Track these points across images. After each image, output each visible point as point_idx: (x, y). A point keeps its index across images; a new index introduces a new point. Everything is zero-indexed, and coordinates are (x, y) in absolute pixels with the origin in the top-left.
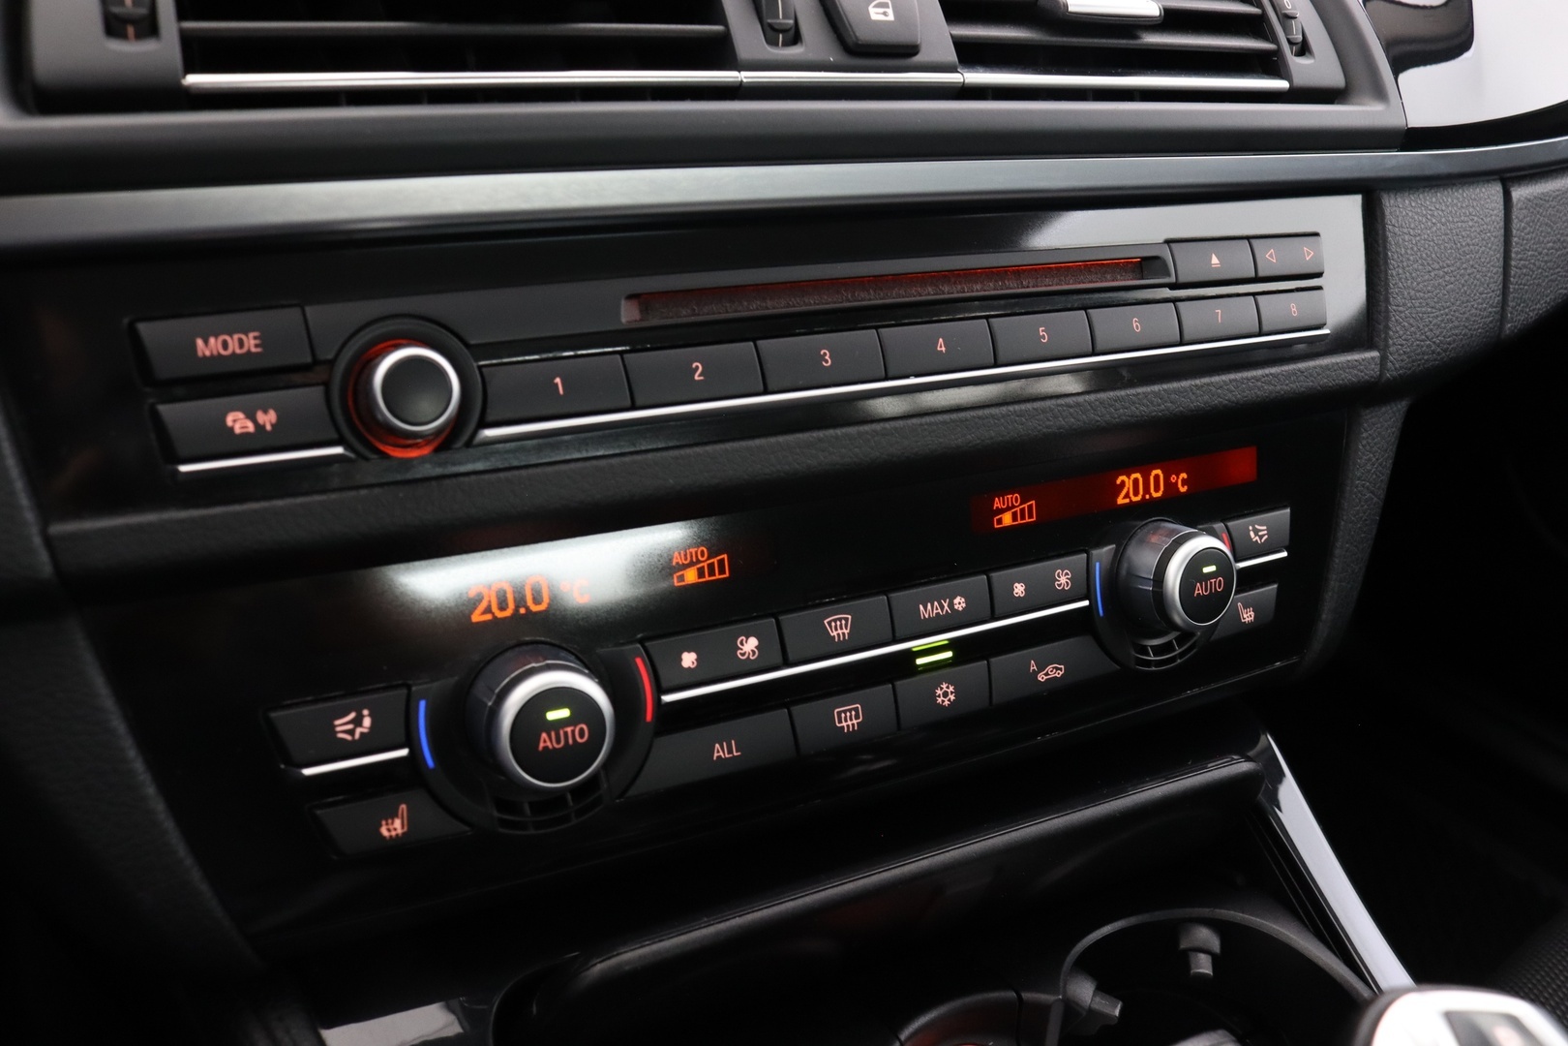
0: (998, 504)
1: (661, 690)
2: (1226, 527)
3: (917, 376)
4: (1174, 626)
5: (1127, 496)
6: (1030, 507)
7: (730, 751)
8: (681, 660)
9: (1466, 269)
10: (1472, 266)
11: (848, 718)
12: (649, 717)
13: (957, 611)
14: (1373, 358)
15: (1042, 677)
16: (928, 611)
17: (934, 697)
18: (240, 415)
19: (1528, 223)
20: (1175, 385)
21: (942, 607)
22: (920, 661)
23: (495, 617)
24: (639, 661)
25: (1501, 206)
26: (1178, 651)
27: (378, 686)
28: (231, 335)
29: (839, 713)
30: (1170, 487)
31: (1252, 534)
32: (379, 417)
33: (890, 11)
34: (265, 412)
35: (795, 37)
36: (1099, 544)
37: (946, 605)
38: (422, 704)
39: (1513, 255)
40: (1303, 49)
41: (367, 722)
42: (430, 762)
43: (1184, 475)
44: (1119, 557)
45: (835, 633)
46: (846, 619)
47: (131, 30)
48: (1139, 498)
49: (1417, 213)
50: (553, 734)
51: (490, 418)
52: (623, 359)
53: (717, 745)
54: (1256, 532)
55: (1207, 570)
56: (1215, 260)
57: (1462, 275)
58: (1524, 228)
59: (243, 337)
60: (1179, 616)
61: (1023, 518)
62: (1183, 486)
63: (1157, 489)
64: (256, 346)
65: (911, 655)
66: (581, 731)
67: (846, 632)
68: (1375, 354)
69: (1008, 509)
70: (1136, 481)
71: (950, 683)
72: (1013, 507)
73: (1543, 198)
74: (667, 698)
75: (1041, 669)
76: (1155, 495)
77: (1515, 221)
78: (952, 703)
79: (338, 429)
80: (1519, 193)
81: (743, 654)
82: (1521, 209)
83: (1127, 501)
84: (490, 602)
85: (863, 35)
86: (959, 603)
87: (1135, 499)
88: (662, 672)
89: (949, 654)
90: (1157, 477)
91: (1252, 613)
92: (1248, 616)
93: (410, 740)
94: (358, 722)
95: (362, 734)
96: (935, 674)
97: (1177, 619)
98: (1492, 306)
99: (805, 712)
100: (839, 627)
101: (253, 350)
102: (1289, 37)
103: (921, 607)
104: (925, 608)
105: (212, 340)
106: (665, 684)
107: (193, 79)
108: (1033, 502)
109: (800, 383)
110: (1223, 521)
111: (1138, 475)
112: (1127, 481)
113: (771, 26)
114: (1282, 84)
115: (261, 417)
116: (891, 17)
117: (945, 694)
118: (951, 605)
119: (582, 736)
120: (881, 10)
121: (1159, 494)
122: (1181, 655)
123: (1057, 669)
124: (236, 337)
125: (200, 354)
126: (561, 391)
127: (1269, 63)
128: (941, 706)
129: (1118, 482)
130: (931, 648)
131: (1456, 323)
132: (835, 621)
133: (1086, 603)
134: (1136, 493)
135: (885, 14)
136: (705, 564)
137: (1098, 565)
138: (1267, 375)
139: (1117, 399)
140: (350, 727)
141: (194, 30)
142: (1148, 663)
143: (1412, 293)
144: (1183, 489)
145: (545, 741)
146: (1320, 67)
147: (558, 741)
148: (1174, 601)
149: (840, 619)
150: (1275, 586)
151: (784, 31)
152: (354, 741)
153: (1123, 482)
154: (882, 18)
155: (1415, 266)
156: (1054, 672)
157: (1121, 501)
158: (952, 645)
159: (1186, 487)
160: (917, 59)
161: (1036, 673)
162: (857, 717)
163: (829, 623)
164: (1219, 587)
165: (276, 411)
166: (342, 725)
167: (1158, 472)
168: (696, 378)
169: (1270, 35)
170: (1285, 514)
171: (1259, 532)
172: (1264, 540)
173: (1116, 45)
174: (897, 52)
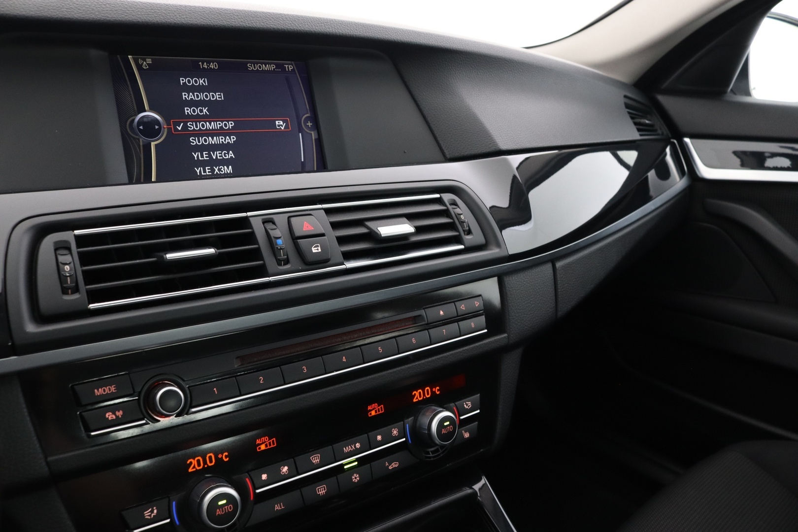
0: (369, 408)
1: (255, 488)
2: (455, 405)
3: (336, 371)
4: (436, 445)
5: (417, 398)
6: (381, 408)
7: (281, 507)
8: (262, 477)
9: (539, 298)
10: (542, 296)
11: (321, 490)
12: (252, 499)
13: (357, 448)
14: (505, 337)
15: (390, 468)
16: (347, 450)
17: (352, 479)
18: (111, 413)
19: (564, 275)
20: (430, 359)
21: (352, 448)
22: (346, 467)
23: (196, 469)
24: (247, 479)
25: (551, 271)
26: (441, 451)
27: (157, 498)
28: (106, 387)
29: (318, 489)
30: (433, 393)
31: (465, 406)
32: (158, 410)
33: (319, 248)
34: (119, 411)
35: (287, 262)
36: (408, 418)
37: (353, 447)
38: (174, 503)
39: (559, 288)
40: (469, 232)
41: (155, 511)
42: (177, 523)
43: (438, 388)
44: (415, 421)
45: (314, 462)
46: (318, 456)
47: (70, 291)
48: (421, 398)
49: (518, 282)
50: (221, 509)
51: (194, 404)
52: (236, 379)
53: (276, 505)
54: (467, 405)
55: (446, 424)
56: (442, 313)
57: (538, 300)
58: (562, 277)
59: (110, 387)
60: (438, 441)
61: (379, 411)
62: (438, 391)
63: (428, 394)
64: (115, 390)
65: (342, 465)
66: (230, 507)
67: (318, 460)
68: (506, 335)
69: (373, 409)
70: (420, 393)
71: (357, 473)
72: (375, 408)
73: (569, 264)
74: (258, 491)
75: (390, 465)
76: (427, 396)
77: (558, 275)
78: (358, 481)
79: (143, 414)
80: (559, 264)
81: (283, 473)
82: (560, 270)
83: (417, 400)
84: (195, 464)
85: (310, 258)
86: (358, 445)
87: (420, 399)
88: (255, 482)
89: (356, 463)
90: (428, 390)
91: (468, 434)
92: (467, 435)
93: (170, 516)
94: (152, 512)
95: (154, 516)
96: (351, 471)
97: (437, 442)
98: (551, 309)
99: (306, 490)
100: (316, 459)
101: (114, 391)
102: (464, 229)
103: (344, 449)
104: (346, 449)
105: (100, 389)
106: (257, 486)
107: (92, 306)
108: (382, 406)
109: (297, 379)
110: (454, 402)
111: (420, 391)
112: (416, 393)
113: (279, 259)
114: (462, 247)
115: (117, 413)
116: (320, 250)
117: (356, 478)
118: (355, 447)
119: (230, 509)
120: (316, 248)
121: (429, 396)
122: (443, 453)
123: (396, 464)
124: (108, 387)
125: (96, 395)
126: (216, 393)
127: (457, 240)
128: (355, 482)
129: (413, 394)
130: (350, 463)
131: (537, 318)
132: (314, 457)
133: (404, 439)
134: (420, 397)
135: (318, 249)
136: (268, 443)
137: (407, 425)
138: (464, 350)
139: (409, 368)
140: (150, 514)
141: (90, 288)
142: (430, 457)
143: (518, 311)
144: (438, 393)
145: (218, 512)
146: (476, 237)
147: (223, 511)
148: (435, 436)
149: (316, 456)
150: (477, 423)
151: (283, 260)
152: (151, 518)
153: (415, 394)
154: (317, 251)
155: (518, 301)
156: (395, 465)
157: (415, 400)
158: (357, 460)
159: (439, 392)
160: (330, 263)
161: (388, 466)
162: (325, 490)
163: (312, 458)
164: (451, 428)
165: (122, 411)
166: (147, 514)
167: (428, 388)
168: (261, 382)
169: (456, 230)
170: (477, 396)
171: (468, 405)
172: (470, 407)
173: (400, 244)
174: (323, 262)
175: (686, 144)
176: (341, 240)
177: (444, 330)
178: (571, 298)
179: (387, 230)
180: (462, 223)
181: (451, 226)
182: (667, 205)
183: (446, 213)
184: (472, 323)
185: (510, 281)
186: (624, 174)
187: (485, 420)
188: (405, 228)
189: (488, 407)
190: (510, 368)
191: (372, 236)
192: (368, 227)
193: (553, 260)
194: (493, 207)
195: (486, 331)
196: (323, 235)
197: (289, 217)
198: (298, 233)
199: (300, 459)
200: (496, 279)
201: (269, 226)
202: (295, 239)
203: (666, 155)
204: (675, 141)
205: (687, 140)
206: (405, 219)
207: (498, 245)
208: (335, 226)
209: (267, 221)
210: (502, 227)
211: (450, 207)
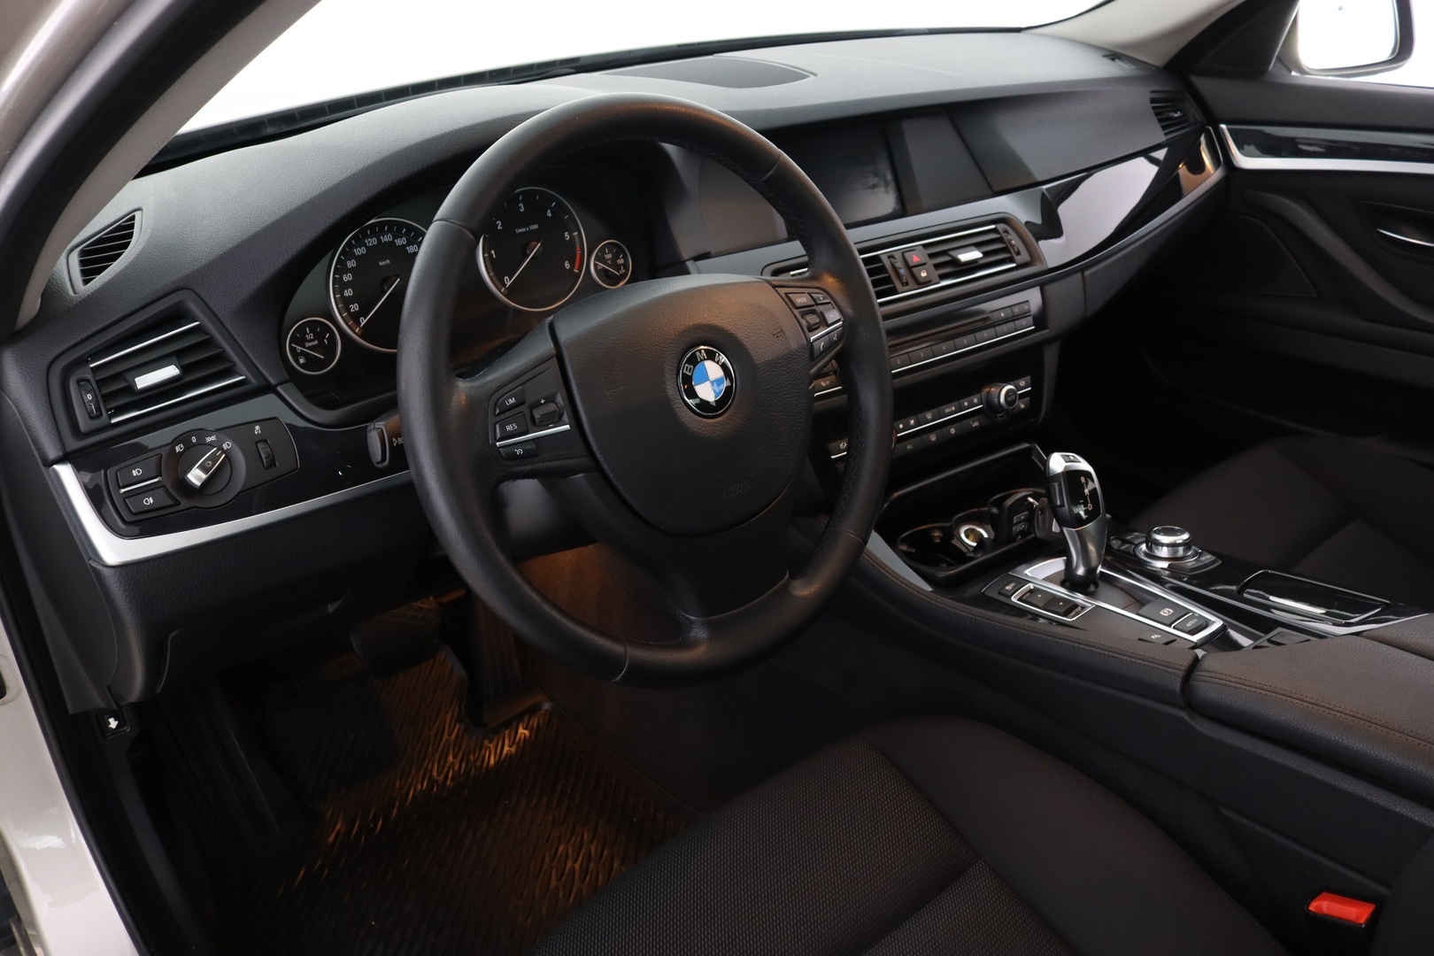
2: (1015, 383)
4: (1002, 410)
7: (911, 447)
8: (899, 426)
11: (933, 438)
13: (953, 410)
14: (1048, 332)
15: (973, 426)
16: (947, 411)
17: (951, 431)
19: (1092, 282)
22: (947, 423)
25: (1081, 279)
26: (1007, 415)
29: (931, 437)
31: (1021, 385)
35: (907, 284)
36: (983, 390)
37: (951, 409)
39: (1087, 293)
40: (1018, 253)
44: (989, 394)
45: (928, 418)
46: (931, 414)
49: (1056, 289)
53: (908, 446)
55: (1011, 395)
56: (1002, 315)
58: (1090, 283)
60: (1005, 406)
65: (945, 422)
67: (931, 417)
68: (1049, 330)
71: (954, 428)
73: (1096, 272)
74: (897, 436)
75: (973, 423)
77: (1087, 282)
78: (954, 434)
80: (1088, 273)
81: (911, 424)
82: (1088, 279)
85: (921, 281)
86: (953, 408)
88: (896, 429)
89: (952, 422)
91: (1025, 405)
92: (1022, 406)
96: (950, 426)
97: (1003, 408)
98: (1081, 310)
99: (924, 437)
100: (929, 416)
102: (1014, 251)
106: (897, 432)
110: (1014, 381)
113: (902, 283)
114: (1014, 265)
116: (926, 274)
117: (953, 431)
122: (1008, 417)
127: (1011, 260)
128: (952, 434)
130: (949, 420)
131: (1071, 316)
133: (981, 406)
135: (924, 274)
137: (983, 396)
142: (1000, 419)
146: (1024, 257)
148: (1003, 402)
149: (929, 414)
150: (1029, 397)
151: (905, 283)
156: (976, 424)
158: (952, 419)
160: (932, 283)
161: (971, 425)
162: (935, 438)
163: (927, 415)
164: (1013, 400)
166: (842, 444)
168: (898, 363)
169: (1010, 252)
170: (1028, 378)
171: (1022, 383)
172: (1024, 387)
173: (973, 266)
174: (928, 283)
175: (1222, 129)
176: (937, 266)
177: (1005, 327)
178: (1097, 303)
179: (964, 257)
180: (1014, 246)
181: (1005, 250)
182: (1195, 204)
183: (1000, 240)
184: (1023, 322)
185: (1050, 288)
186: (1154, 170)
187: (1035, 395)
188: (975, 254)
189: (1037, 384)
190: (1051, 357)
191: (955, 262)
192: (951, 256)
193: (1082, 270)
194: (1027, 223)
195: (1033, 327)
196: (924, 264)
197: (903, 253)
198: (911, 264)
199: (920, 416)
200: (1038, 288)
201: (893, 260)
202: (909, 268)
203: (1200, 144)
204: (1211, 128)
205: (1223, 126)
206: (973, 247)
207: (1042, 263)
208: (931, 256)
209: (891, 257)
210: (1038, 239)
211: (1004, 235)
